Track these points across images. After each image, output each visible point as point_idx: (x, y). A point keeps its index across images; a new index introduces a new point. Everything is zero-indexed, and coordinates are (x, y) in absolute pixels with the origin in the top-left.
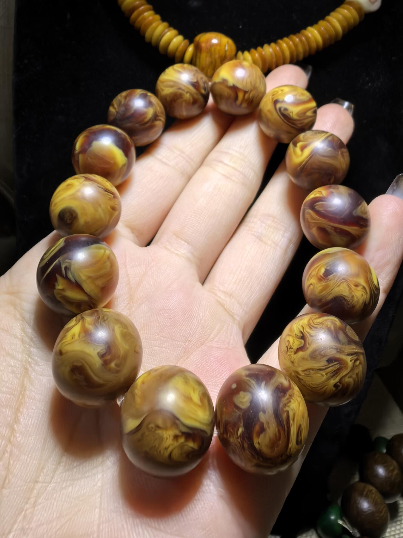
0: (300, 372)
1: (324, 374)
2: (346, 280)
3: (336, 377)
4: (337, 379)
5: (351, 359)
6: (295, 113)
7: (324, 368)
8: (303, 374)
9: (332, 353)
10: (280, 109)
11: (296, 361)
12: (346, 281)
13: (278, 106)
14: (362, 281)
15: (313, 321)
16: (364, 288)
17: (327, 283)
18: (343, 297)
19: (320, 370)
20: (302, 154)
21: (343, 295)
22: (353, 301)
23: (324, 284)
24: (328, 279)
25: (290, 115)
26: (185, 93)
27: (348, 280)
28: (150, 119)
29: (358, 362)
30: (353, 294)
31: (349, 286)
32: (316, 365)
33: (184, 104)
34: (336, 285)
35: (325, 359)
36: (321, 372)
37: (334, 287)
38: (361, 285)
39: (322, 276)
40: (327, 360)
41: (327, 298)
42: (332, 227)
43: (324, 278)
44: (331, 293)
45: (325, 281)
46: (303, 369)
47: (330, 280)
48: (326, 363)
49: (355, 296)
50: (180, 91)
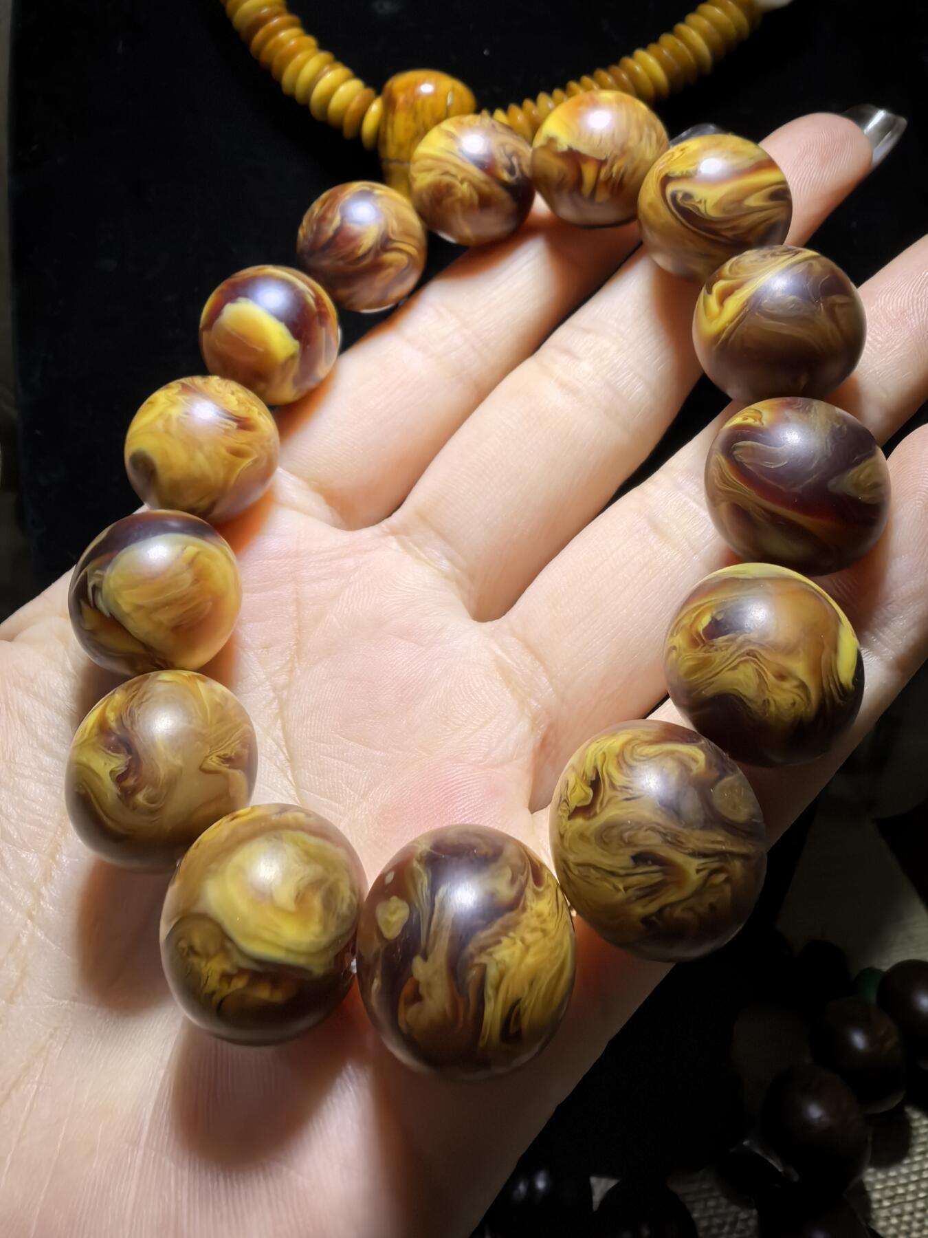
0: (572, 866)
1: (621, 887)
2: (756, 658)
3: (651, 901)
4: (653, 907)
5: (701, 867)
6: (710, 204)
7: (622, 872)
8: (576, 872)
9: (652, 842)
10: (674, 197)
11: (568, 835)
12: (756, 660)
13: (670, 189)
14: (800, 667)
15: (633, 747)
16: (803, 686)
17: (707, 655)
18: (742, 700)
19: (613, 874)
20: (720, 313)
21: (741, 693)
22: (765, 714)
23: (701, 655)
24: (713, 646)
25: (698, 209)
26: (457, 183)
27: (761, 659)
28: (370, 250)
29: (721, 878)
30: (768, 695)
31: (760, 675)
32: (606, 861)
33: (458, 206)
34: (727, 666)
35: (631, 851)
36: (616, 881)
37: (720, 669)
38: (796, 678)
39: (701, 633)
40: (633, 854)
41: (702, 690)
42: (766, 510)
43: (703, 642)
44: (712, 683)
45: (703, 650)
46: (579, 860)
47: (716, 650)
48: (630, 863)
49: (772, 702)
50: (447, 179)
